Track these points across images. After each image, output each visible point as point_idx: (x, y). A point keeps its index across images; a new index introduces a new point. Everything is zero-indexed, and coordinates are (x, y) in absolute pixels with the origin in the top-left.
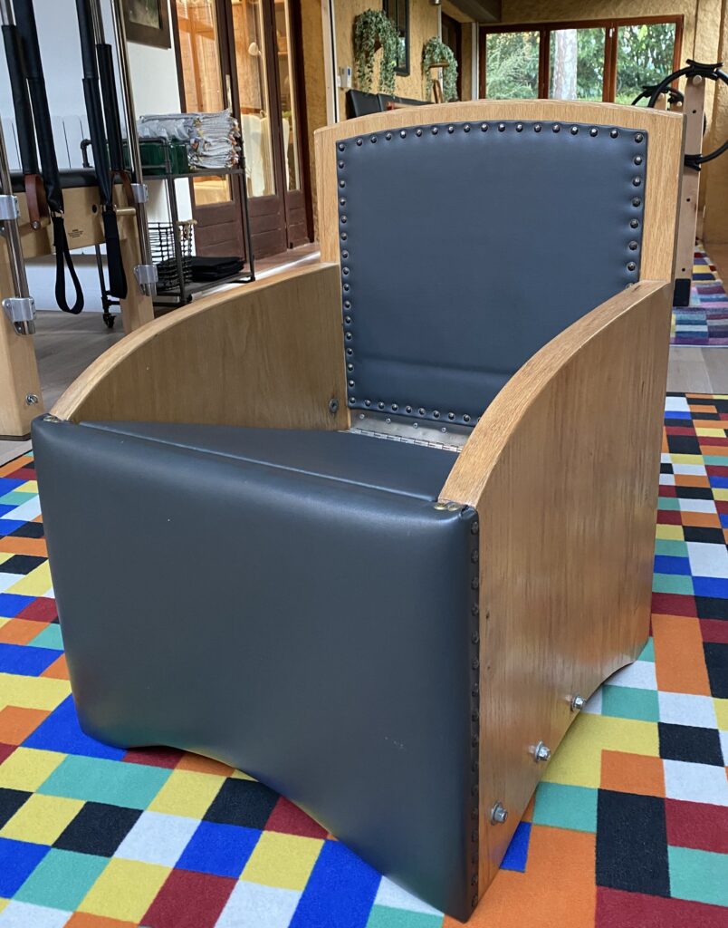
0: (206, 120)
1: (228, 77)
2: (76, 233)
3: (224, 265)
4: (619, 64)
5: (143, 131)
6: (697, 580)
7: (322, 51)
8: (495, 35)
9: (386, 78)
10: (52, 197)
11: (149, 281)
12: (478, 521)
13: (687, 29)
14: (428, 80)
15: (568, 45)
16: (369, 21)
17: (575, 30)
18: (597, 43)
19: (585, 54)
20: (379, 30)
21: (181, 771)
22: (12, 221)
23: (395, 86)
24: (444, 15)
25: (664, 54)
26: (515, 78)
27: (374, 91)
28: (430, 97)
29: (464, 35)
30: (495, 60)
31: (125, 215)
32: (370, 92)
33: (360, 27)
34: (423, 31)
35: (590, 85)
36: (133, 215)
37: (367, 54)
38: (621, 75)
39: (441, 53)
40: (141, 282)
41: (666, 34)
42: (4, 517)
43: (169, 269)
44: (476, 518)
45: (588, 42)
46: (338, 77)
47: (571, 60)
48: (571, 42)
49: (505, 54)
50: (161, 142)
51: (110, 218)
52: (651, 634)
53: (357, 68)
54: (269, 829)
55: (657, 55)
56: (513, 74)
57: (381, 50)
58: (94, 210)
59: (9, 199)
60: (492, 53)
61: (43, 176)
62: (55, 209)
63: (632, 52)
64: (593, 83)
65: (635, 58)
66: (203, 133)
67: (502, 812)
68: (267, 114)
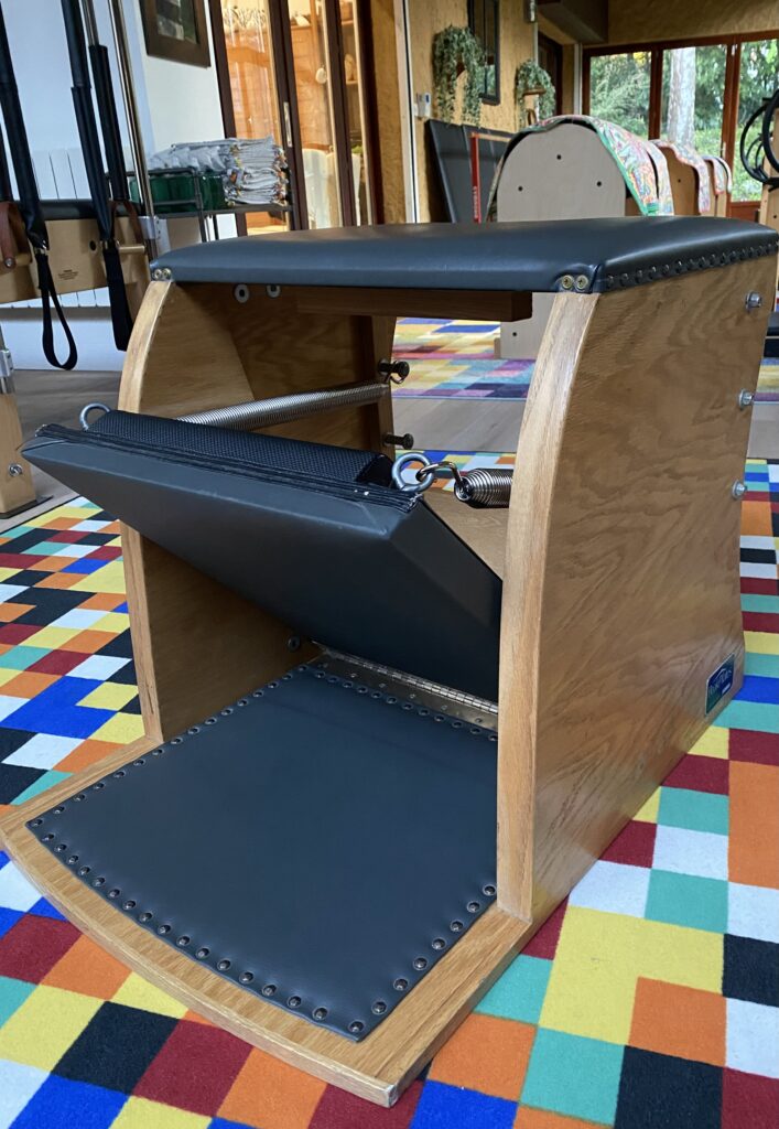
0: (246, 147)
1: (286, 105)
2: (66, 274)
4: (744, 90)
5: (172, 161)
7: (397, 75)
9: (470, 106)
10: (32, 230)
14: (522, 110)
15: (685, 65)
16: (451, 39)
17: (694, 49)
18: (718, 66)
19: (705, 80)
20: (462, 50)
21: (47, 988)
23: (482, 115)
24: (541, 36)
26: (625, 110)
27: (457, 121)
29: (565, 58)
30: (602, 89)
31: (131, 253)
32: (453, 122)
33: (440, 47)
34: (516, 54)
35: (710, 115)
36: (143, 254)
37: (449, 79)
38: (746, 102)
39: (537, 78)
45: (709, 66)
46: (414, 106)
47: (688, 87)
48: (689, 66)
49: (614, 84)
50: (190, 173)
51: (112, 258)
53: (438, 94)
54: (140, 1094)
56: (623, 105)
57: (464, 75)
58: (93, 246)
60: (599, 82)
61: (20, 204)
62: (37, 245)
63: (759, 75)
64: (714, 113)
65: (763, 83)
66: (242, 163)
68: (334, 150)
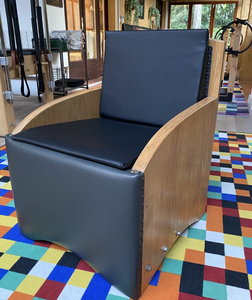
0: (73, 33)
1: (82, 18)
2: (28, 70)
3: (78, 82)
4: (216, 17)
5: (52, 36)
6: (223, 195)
7: (115, 10)
8: (174, 5)
9: (136, 20)
10: (20, 58)
11: (52, 87)
12: (144, 177)
13: (240, 6)
14: (150, 21)
15: (199, 10)
17: (202, 5)
18: (209, 9)
19: (204, 13)
20: (134, 3)
21: (51, 248)
22: (7, 66)
23: (139, 22)
25: (232, 14)
26: (180, 21)
27: (132, 24)
28: (151, 26)
29: (163, 5)
30: (174, 14)
31: (45, 65)
33: (128, 2)
34: (149, 4)
35: (206, 24)
36: (47, 65)
37: (130, 12)
38: (216, 21)
39: (155, 12)
40: (49, 87)
41: (233, 7)
42: (2, 163)
43: (60, 83)
44: (143, 176)
45: (206, 9)
48: (200, 9)
49: (177, 12)
50: (58, 40)
51: (40, 66)
52: (206, 211)
53: (126, 16)
54: (77, 269)
55: (229, 14)
56: (180, 19)
58: (34, 63)
59: (6, 59)
60: (173, 12)
61: (17, 51)
62: (21, 62)
63: (221, 12)
65: (222, 15)
66: (72, 37)
67: (150, 268)
68: (95, 31)
